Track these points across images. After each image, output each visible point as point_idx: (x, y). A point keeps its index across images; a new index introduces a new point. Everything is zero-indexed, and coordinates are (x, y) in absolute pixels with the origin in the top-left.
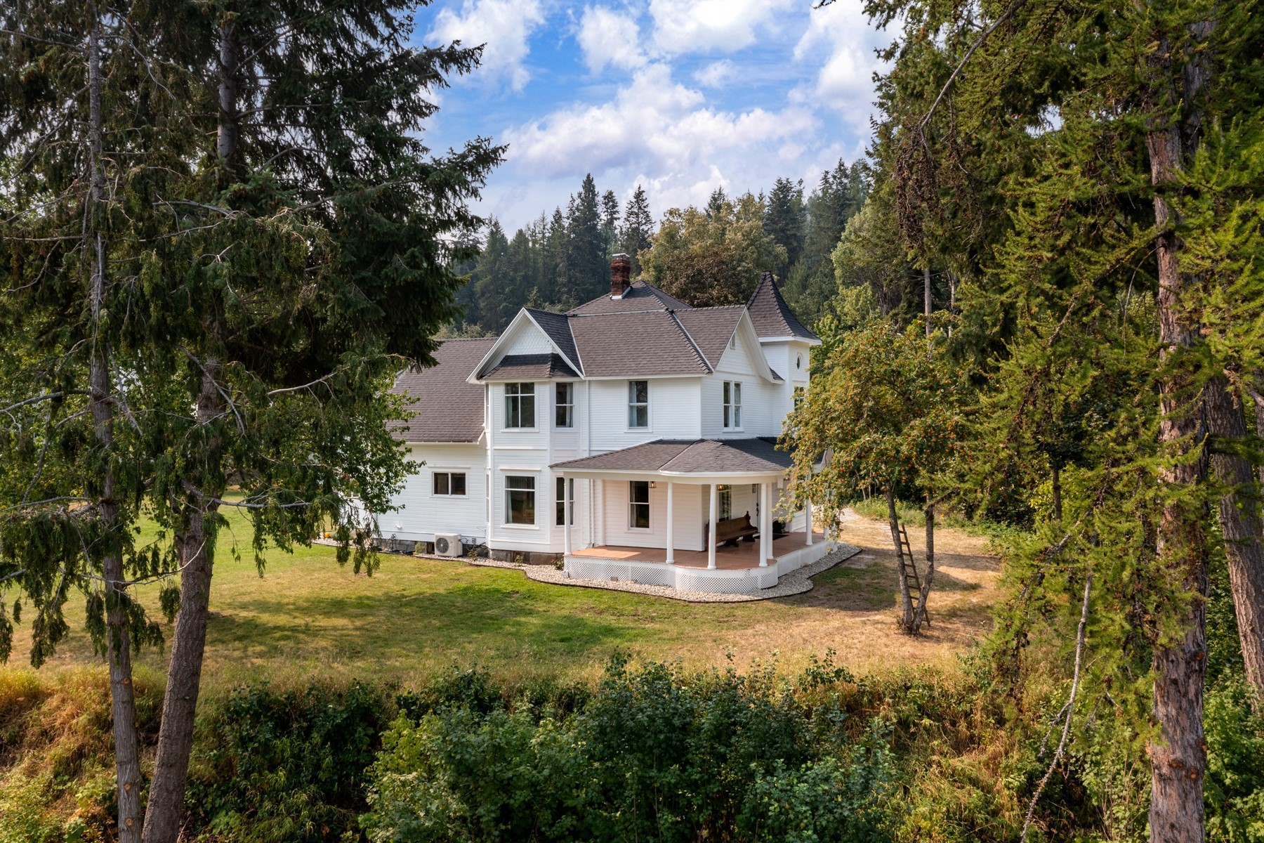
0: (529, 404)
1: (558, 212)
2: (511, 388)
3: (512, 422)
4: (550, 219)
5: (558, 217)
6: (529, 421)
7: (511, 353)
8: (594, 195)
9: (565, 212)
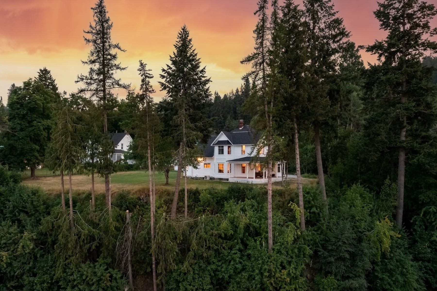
0: (223, 150)
1: (237, 89)
2: (219, 147)
3: (219, 153)
4: (235, 92)
5: (237, 91)
6: (223, 153)
7: (220, 140)
8: (249, 84)
9: (240, 90)
